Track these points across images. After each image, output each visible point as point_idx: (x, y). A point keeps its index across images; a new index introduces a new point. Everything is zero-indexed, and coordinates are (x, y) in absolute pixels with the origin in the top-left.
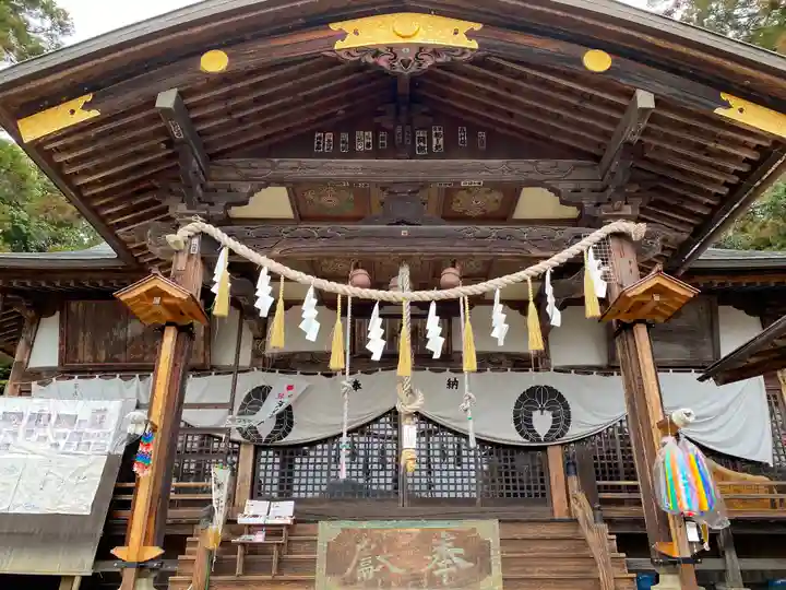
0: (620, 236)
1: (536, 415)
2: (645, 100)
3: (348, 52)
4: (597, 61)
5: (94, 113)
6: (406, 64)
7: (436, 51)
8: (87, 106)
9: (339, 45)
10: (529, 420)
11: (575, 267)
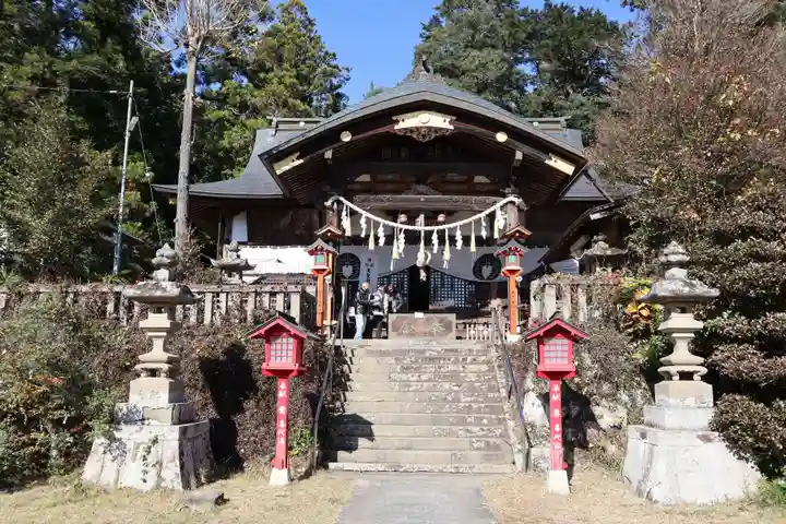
0: (512, 203)
1: (484, 268)
2: (519, 156)
3: (400, 130)
4: (501, 137)
5: (301, 161)
6: (424, 136)
7: (437, 130)
8: (298, 158)
9: (396, 127)
10: (481, 270)
11: (492, 217)
